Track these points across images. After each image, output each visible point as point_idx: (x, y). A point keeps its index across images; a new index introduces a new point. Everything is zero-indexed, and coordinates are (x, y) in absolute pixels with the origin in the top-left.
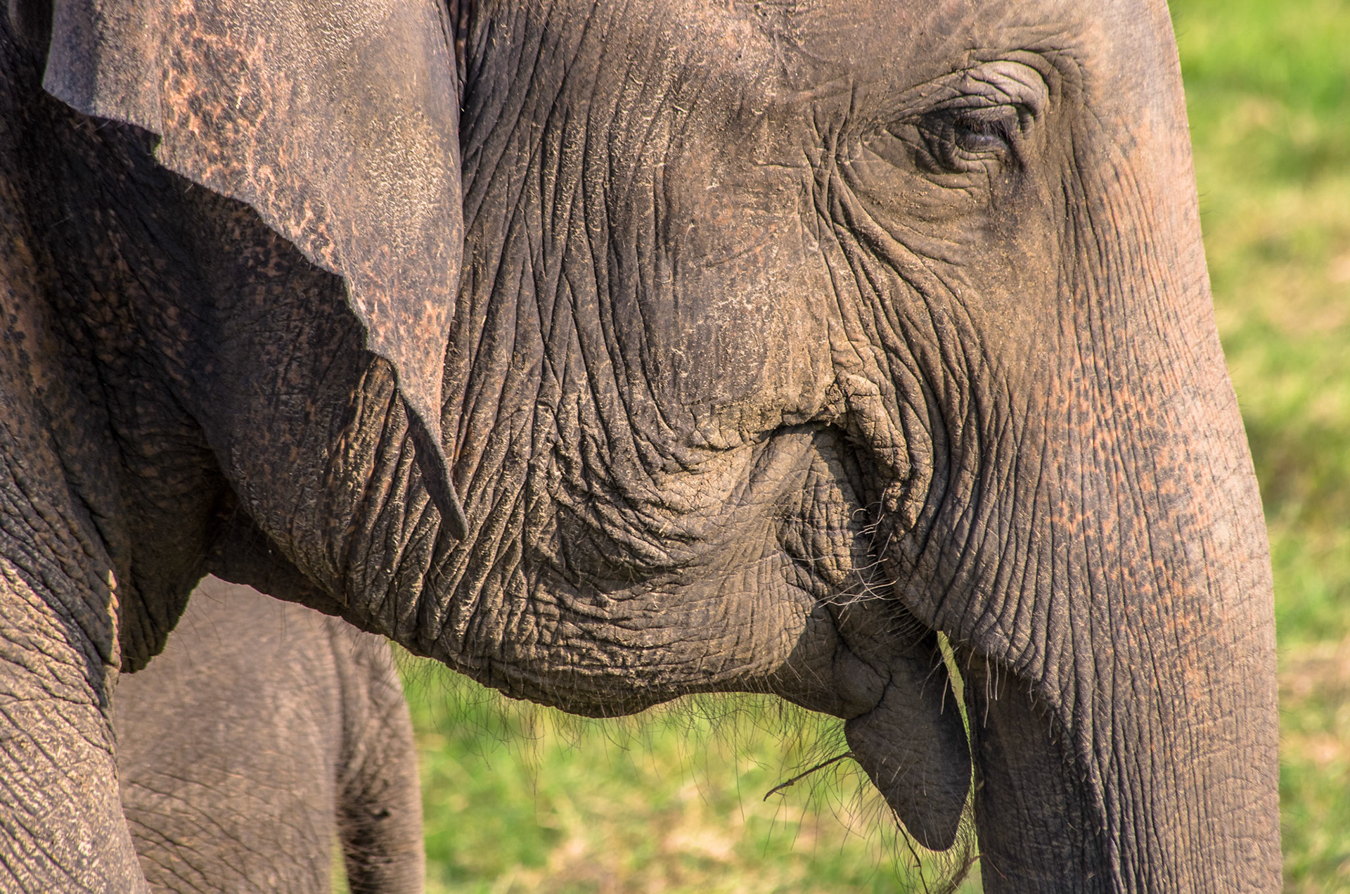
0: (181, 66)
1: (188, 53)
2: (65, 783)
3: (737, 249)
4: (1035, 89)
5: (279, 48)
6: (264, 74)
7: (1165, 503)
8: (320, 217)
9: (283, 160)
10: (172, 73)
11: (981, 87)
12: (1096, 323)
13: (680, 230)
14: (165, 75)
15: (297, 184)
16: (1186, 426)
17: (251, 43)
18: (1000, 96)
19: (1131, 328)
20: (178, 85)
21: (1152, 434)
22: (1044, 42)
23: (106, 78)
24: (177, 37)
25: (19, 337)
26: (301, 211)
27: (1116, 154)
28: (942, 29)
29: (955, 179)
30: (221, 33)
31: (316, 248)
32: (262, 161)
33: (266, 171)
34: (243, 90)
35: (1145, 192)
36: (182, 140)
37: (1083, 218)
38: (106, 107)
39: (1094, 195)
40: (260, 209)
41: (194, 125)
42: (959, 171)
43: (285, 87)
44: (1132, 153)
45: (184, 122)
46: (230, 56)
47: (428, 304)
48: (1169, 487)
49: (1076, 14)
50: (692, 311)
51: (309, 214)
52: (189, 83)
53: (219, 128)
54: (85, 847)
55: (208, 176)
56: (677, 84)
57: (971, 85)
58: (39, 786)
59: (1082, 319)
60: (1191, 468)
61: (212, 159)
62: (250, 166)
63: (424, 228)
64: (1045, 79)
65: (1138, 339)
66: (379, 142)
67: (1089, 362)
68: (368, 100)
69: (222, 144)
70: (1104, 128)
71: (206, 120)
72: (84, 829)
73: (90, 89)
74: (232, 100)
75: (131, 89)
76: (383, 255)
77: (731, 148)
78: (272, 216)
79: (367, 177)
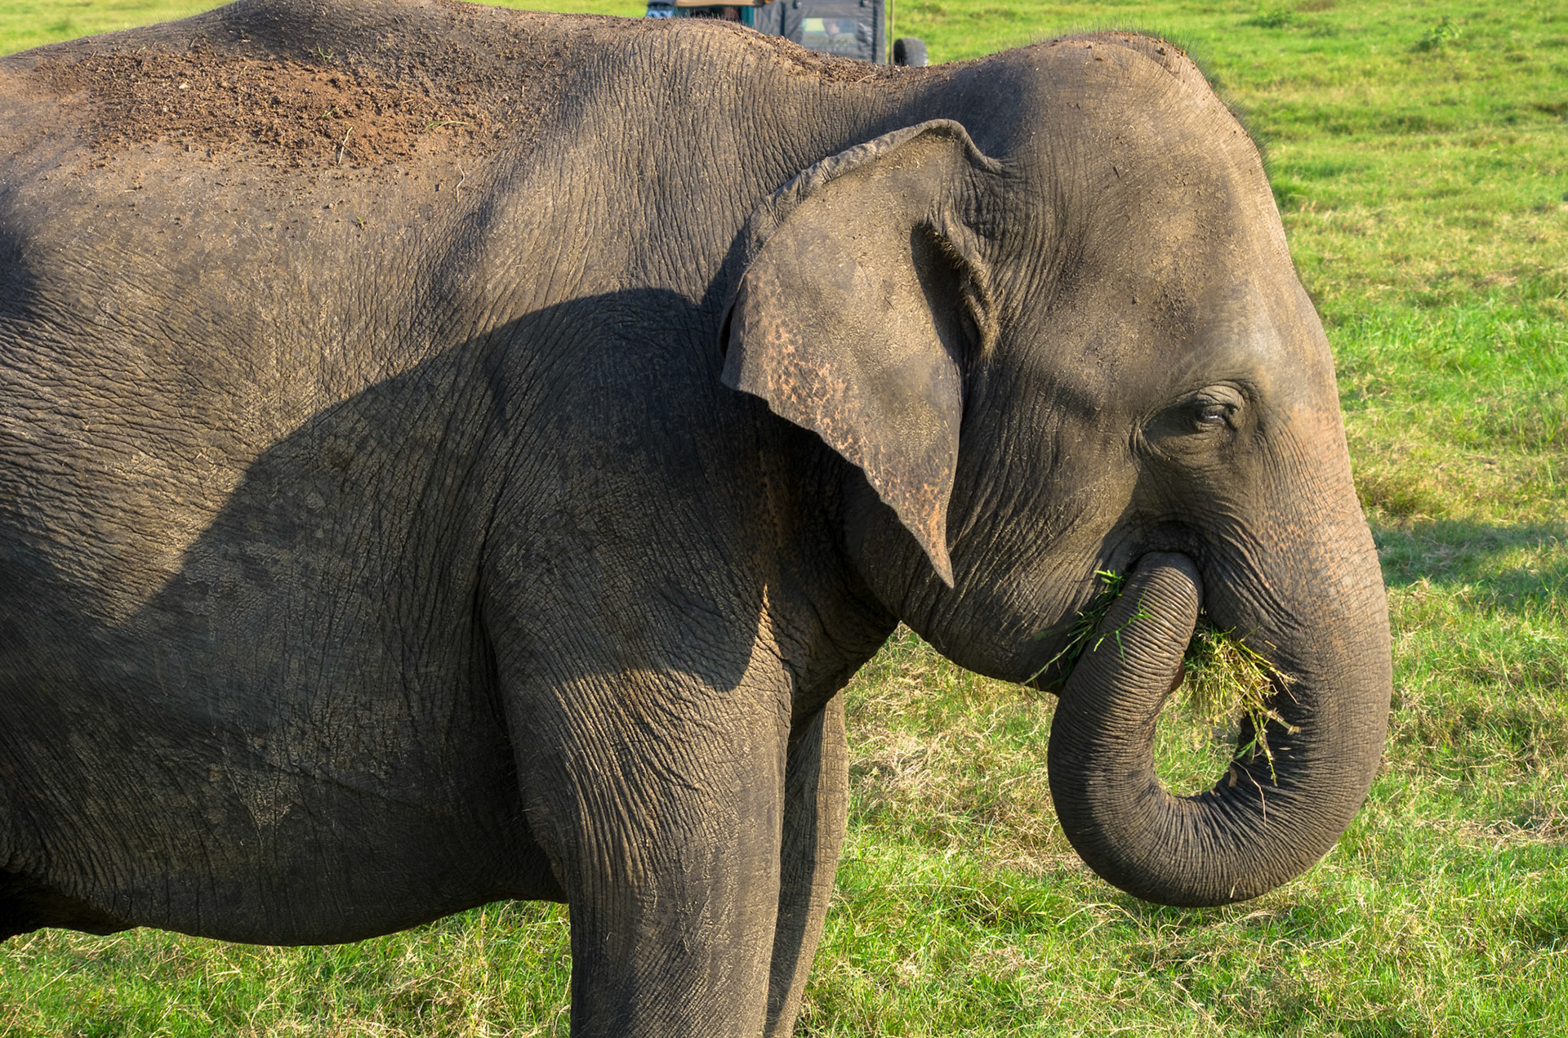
0: (788, 374)
1: (792, 369)
2: (744, 722)
3: (1090, 467)
4: (1234, 397)
5: (839, 370)
6: (829, 380)
7: (1316, 573)
8: (856, 441)
9: (837, 416)
10: (783, 377)
11: (1205, 397)
12: (1275, 497)
13: (1063, 458)
14: (780, 377)
15: (845, 427)
16: (1324, 538)
17: (822, 366)
18: (1214, 401)
19: (1293, 497)
20: (787, 382)
21: (1306, 543)
22: (1236, 377)
23: (745, 374)
24: (786, 362)
25: (775, 525)
26: (846, 439)
27: (1280, 423)
28: (1182, 372)
29: (1200, 436)
30: (807, 362)
31: (851, 455)
32: (826, 416)
33: (827, 420)
34: (816, 386)
35: (1298, 439)
36: (788, 405)
37: (1266, 451)
38: (744, 387)
39: (1271, 442)
40: (822, 435)
41: (794, 399)
42: (1201, 432)
43: (841, 386)
44: (1289, 423)
45: (789, 397)
46: (811, 371)
47: (926, 486)
48: (1317, 565)
49: (1250, 365)
50: (1067, 493)
51: (850, 440)
52: (792, 381)
53: (805, 401)
54: (746, 749)
55: (799, 421)
56: (1059, 396)
57: (1200, 396)
58: (732, 720)
59: (1268, 495)
60: (1328, 556)
61: (802, 413)
62: (819, 417)
63: (927, 452)
64: (1240, 393)
65: (1297, 503)
66: (900, 413)
67: (1273, 513)
68: (894, 394)
69: (806, 407)
70: (1273, 412)
71: (799, 397)
72: (748, 742)
73: (738, 380)
74: (811, 389)
75: (755, 380)
76: (899, 462)
77: (1087, 425)
78: (828, 440)
79: (893, 427)
